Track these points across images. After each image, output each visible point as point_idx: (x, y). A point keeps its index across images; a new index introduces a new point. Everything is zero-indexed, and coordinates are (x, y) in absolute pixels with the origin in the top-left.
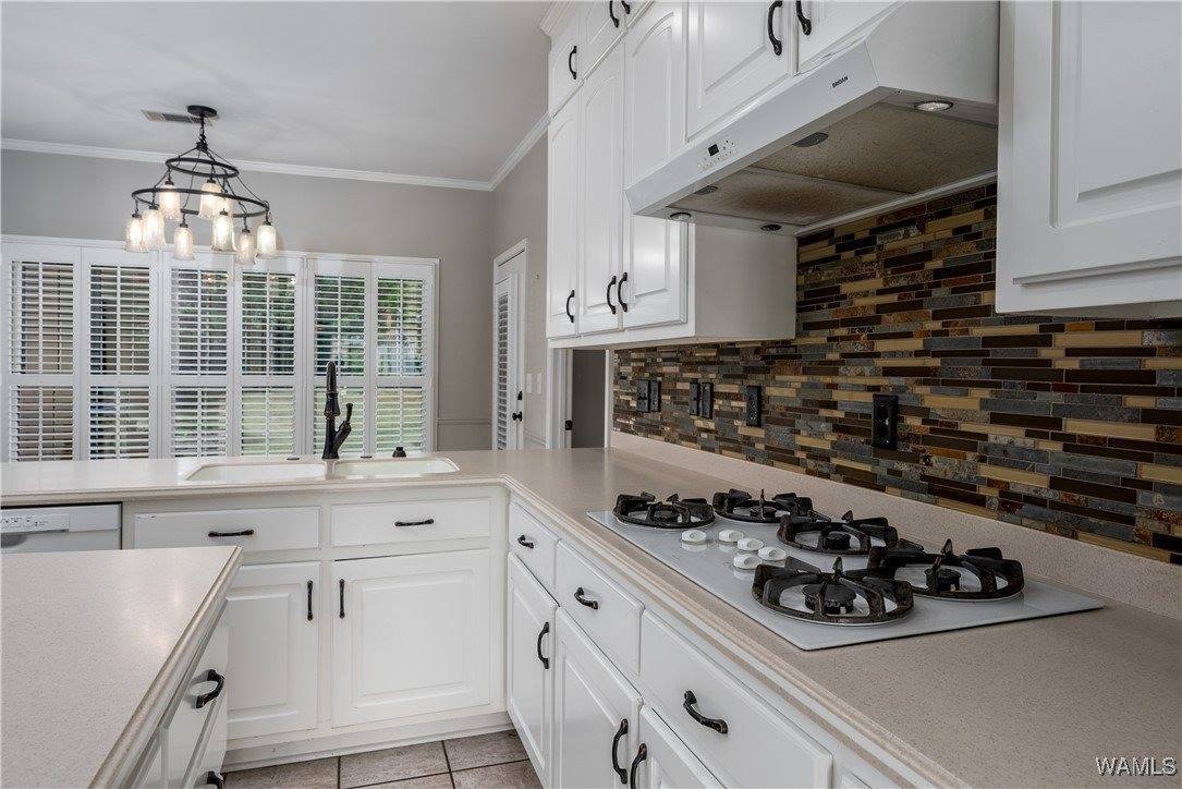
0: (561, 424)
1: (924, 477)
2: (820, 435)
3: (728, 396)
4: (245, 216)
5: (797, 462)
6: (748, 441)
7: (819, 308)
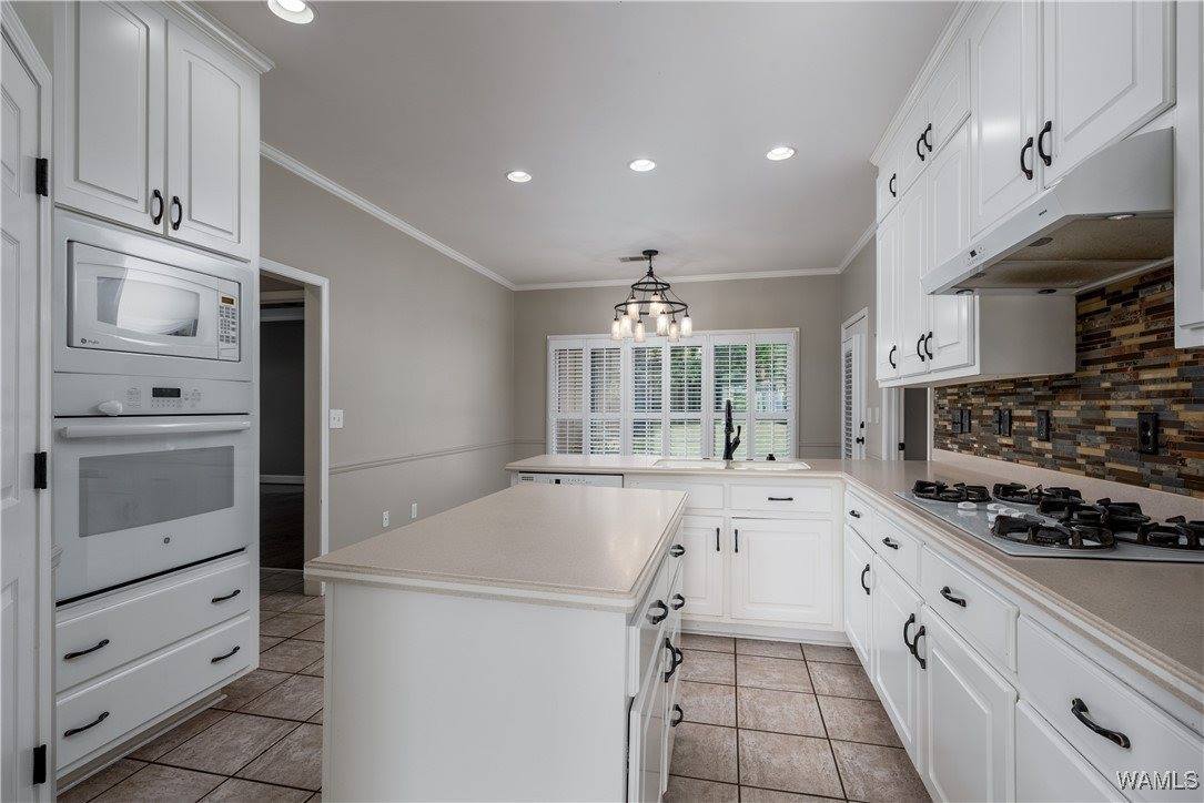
0: (894, 447)
1: (1180, 475)
2: (1096, 446)
3: (1023, 419)
4: (674, 312)
5: (1079, 467)
6: (1040, 453)
7: (1094, 349)
